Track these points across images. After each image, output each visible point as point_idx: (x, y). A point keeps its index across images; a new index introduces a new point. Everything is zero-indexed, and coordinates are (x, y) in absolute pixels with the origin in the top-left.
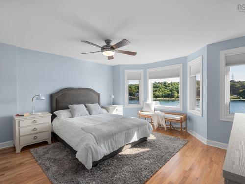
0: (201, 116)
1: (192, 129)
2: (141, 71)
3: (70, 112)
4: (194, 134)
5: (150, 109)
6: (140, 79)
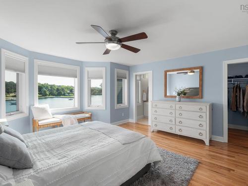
6: (24, 72)
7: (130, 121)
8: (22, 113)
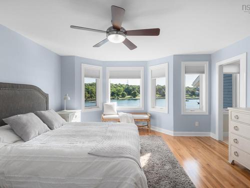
0: (167, 112)
1: (155, 125)
2: (100, 68)
3: (12, 130)
4: (157, 129)
5: (114, 111)
6: (99, 77)
7: (211, 136)
8: (98, 107)
